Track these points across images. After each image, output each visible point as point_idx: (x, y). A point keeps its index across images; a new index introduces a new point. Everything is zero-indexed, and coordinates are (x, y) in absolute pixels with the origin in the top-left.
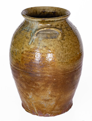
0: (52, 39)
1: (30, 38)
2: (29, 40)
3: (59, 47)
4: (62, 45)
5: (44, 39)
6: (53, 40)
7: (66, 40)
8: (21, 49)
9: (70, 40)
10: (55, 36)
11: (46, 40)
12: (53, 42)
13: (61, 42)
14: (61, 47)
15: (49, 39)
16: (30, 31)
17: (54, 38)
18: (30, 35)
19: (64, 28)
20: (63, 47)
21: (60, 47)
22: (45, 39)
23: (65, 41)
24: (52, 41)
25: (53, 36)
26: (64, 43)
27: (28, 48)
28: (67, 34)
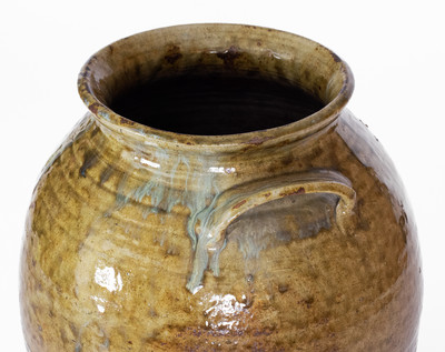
0: (310, 241)
1: (187, 252)
2: (186, 262)
3: (350, 272)
4: (363, 260)
5: (269, 246)
6: (317, 241)
7: (373, 225)
8: (137, 315)
9: (388, 216)
10: (321, 216)
11: (280, 248)
12: (322, 254)
13: (355, 243)
14: (362, 269)
15: (298, 240)
16: (177, 210)
17: (322, 230)
18: (179, 231)
20: (367, 266)
21: (358, 270)
22: (276, 244)
23: (371, 234)
24: (312, 248)
25: (310, 219)
26: (369, 242)
27: (187, 311)
28: (368, 187)
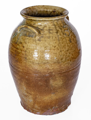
0: (28, 38)
7: (42, 41)
9: (47, 42)
11: (24, 36)
12: (29, 40)
17: (31, 37)
19: (47, 30)
25: (31, 34)
26: (39, 44)
28: (47, 36)
